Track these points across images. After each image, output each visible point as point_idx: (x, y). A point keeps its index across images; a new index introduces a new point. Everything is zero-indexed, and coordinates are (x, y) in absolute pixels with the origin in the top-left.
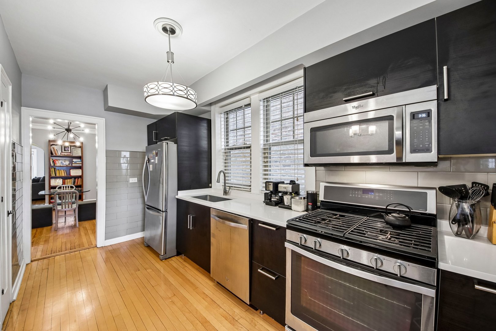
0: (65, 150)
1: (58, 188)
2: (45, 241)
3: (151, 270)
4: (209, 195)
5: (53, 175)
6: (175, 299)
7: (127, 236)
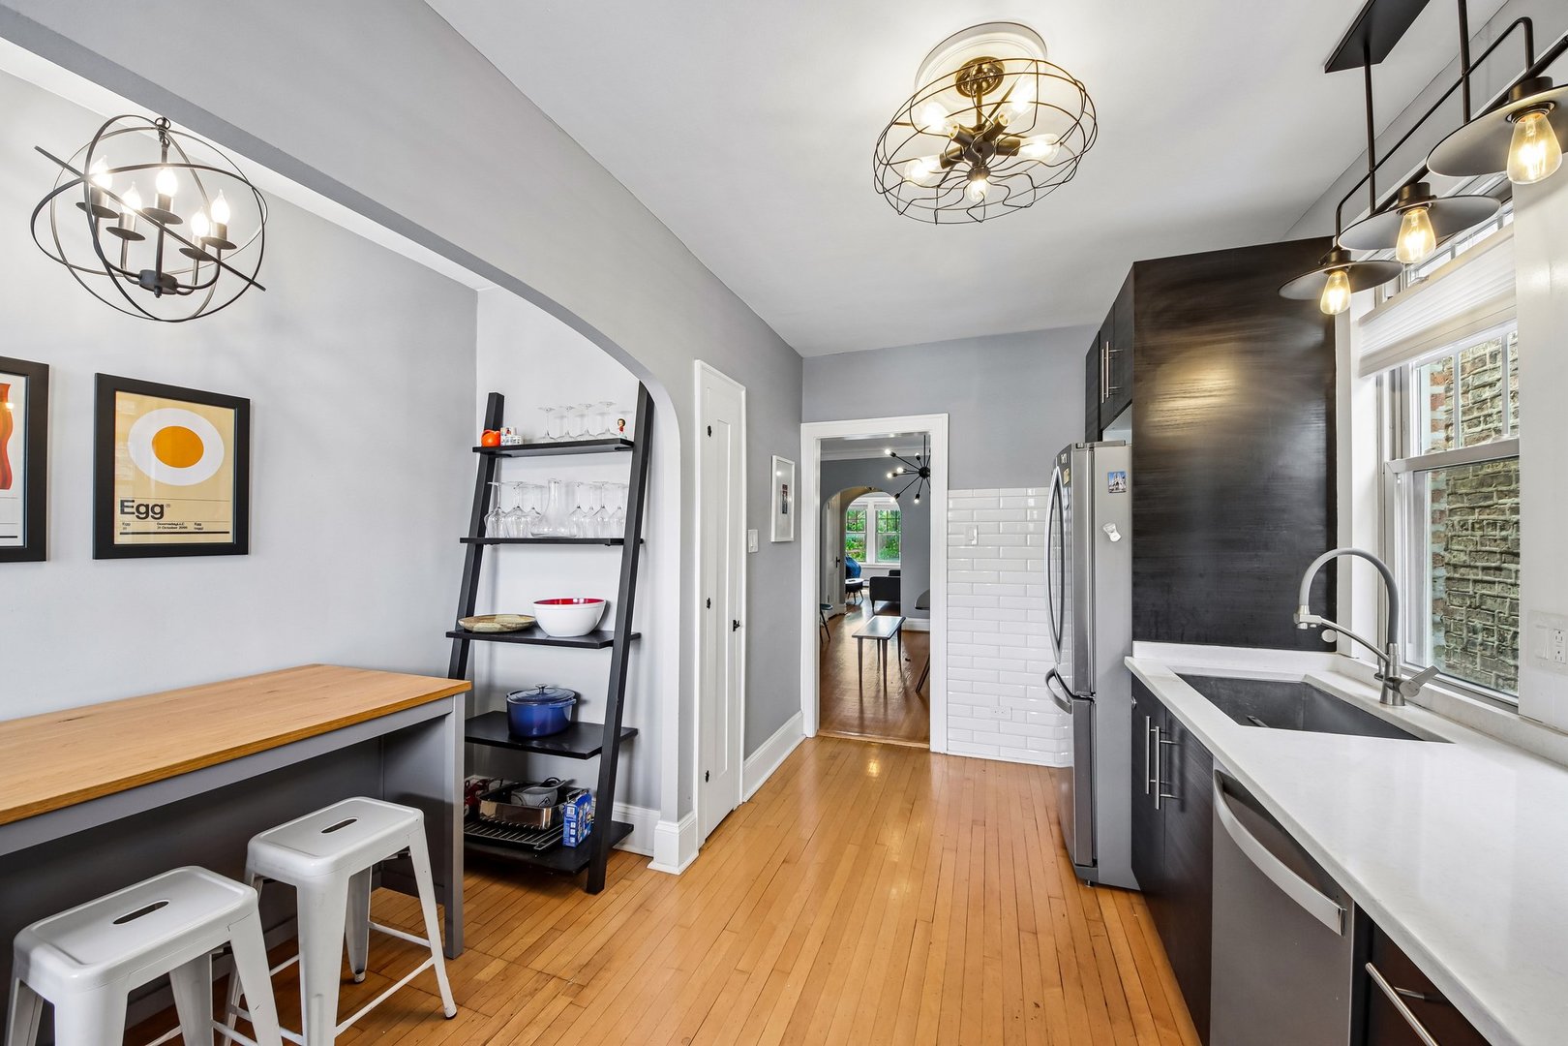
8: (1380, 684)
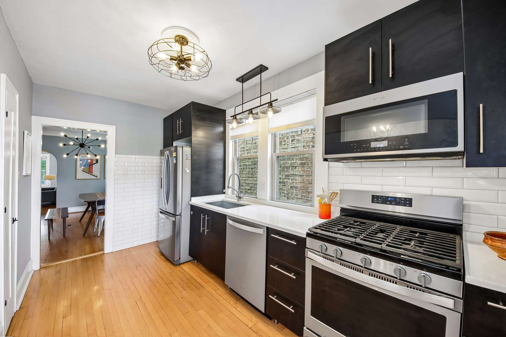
8: (237, 198)
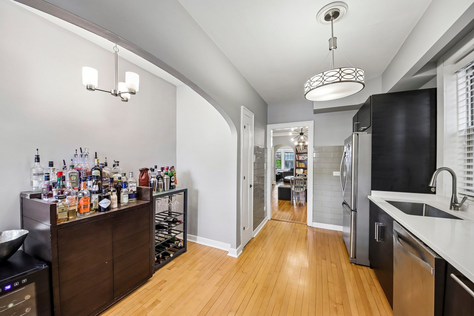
0: (305, 148)
1: (297, 176)
2: (283, 209)
3: (335, 266)
4: (426, 205)
5: (298, 166)
6: (340, 308)
7: (331, 225)
